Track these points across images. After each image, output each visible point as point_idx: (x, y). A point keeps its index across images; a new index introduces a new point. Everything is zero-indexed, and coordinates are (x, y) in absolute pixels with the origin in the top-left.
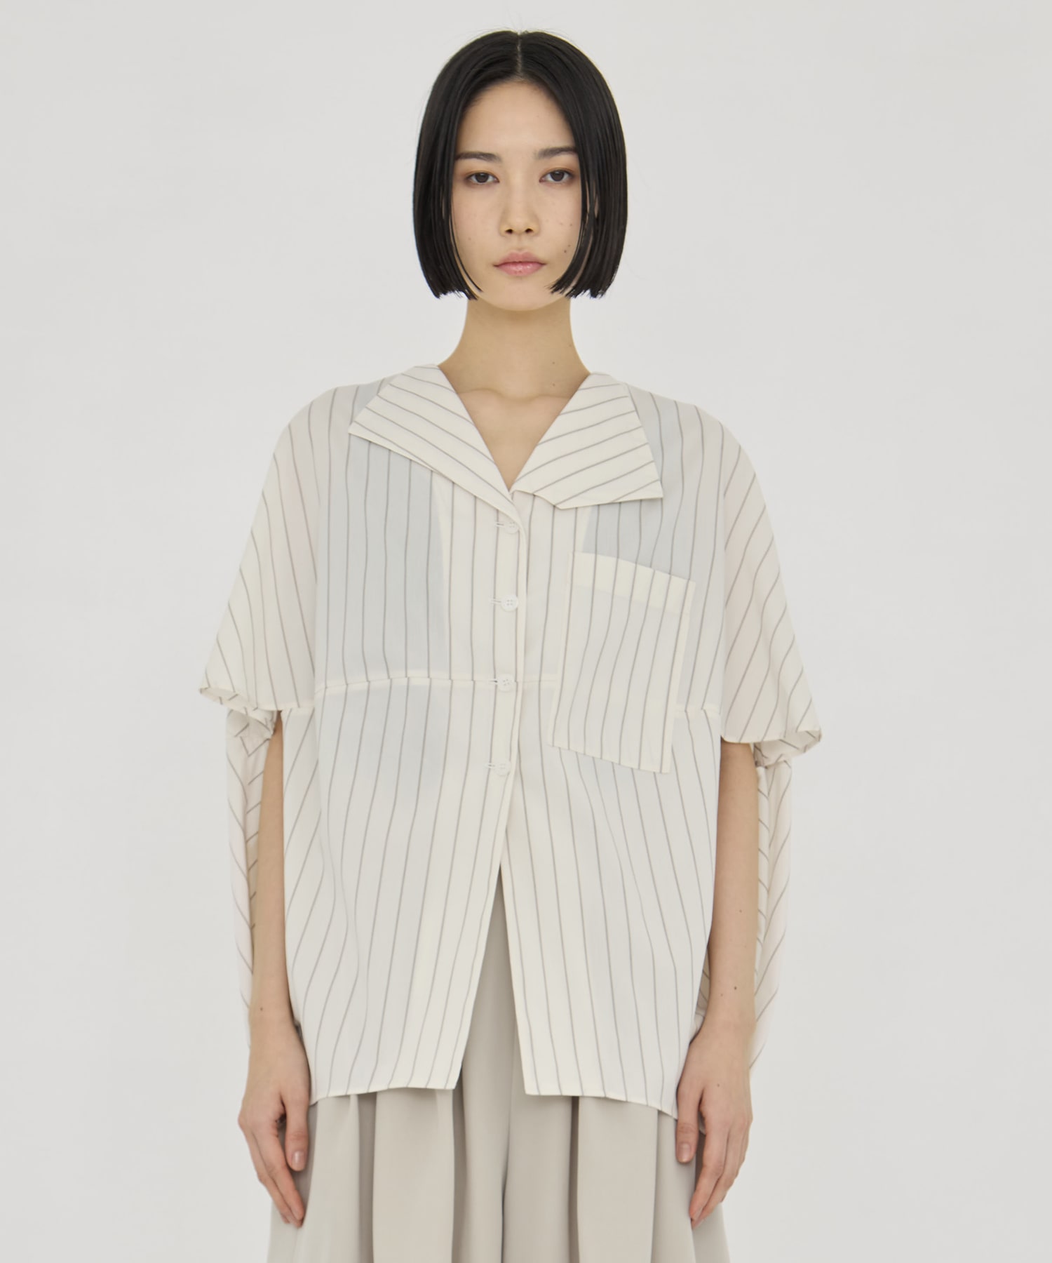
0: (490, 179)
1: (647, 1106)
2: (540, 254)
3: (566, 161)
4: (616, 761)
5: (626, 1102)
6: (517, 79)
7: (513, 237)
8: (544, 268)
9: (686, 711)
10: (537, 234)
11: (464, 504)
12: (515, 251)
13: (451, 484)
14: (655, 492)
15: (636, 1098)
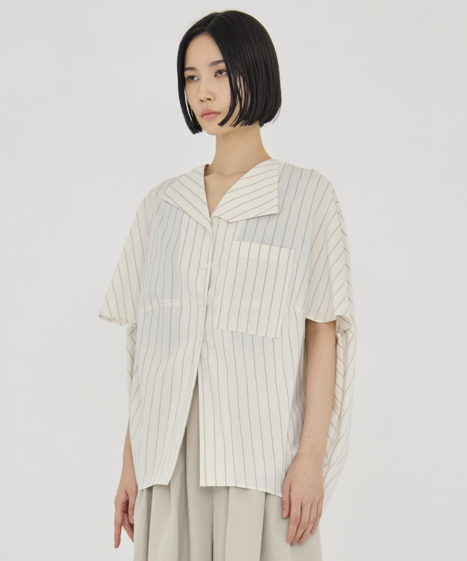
0: (196, 79)
1: (257, 490)
2: (216, 109)
3: (222, 66)
4: (254, 334)
5: (246, 489)
6: (205, 33)
7: (204, 103)
8: (220, 115)
9: (289, 309)
10: (214, 100)
11: (193, 224)
12: (205, 109)
13: (189, 217)
14: (275, 211)
15: (251, 487)
